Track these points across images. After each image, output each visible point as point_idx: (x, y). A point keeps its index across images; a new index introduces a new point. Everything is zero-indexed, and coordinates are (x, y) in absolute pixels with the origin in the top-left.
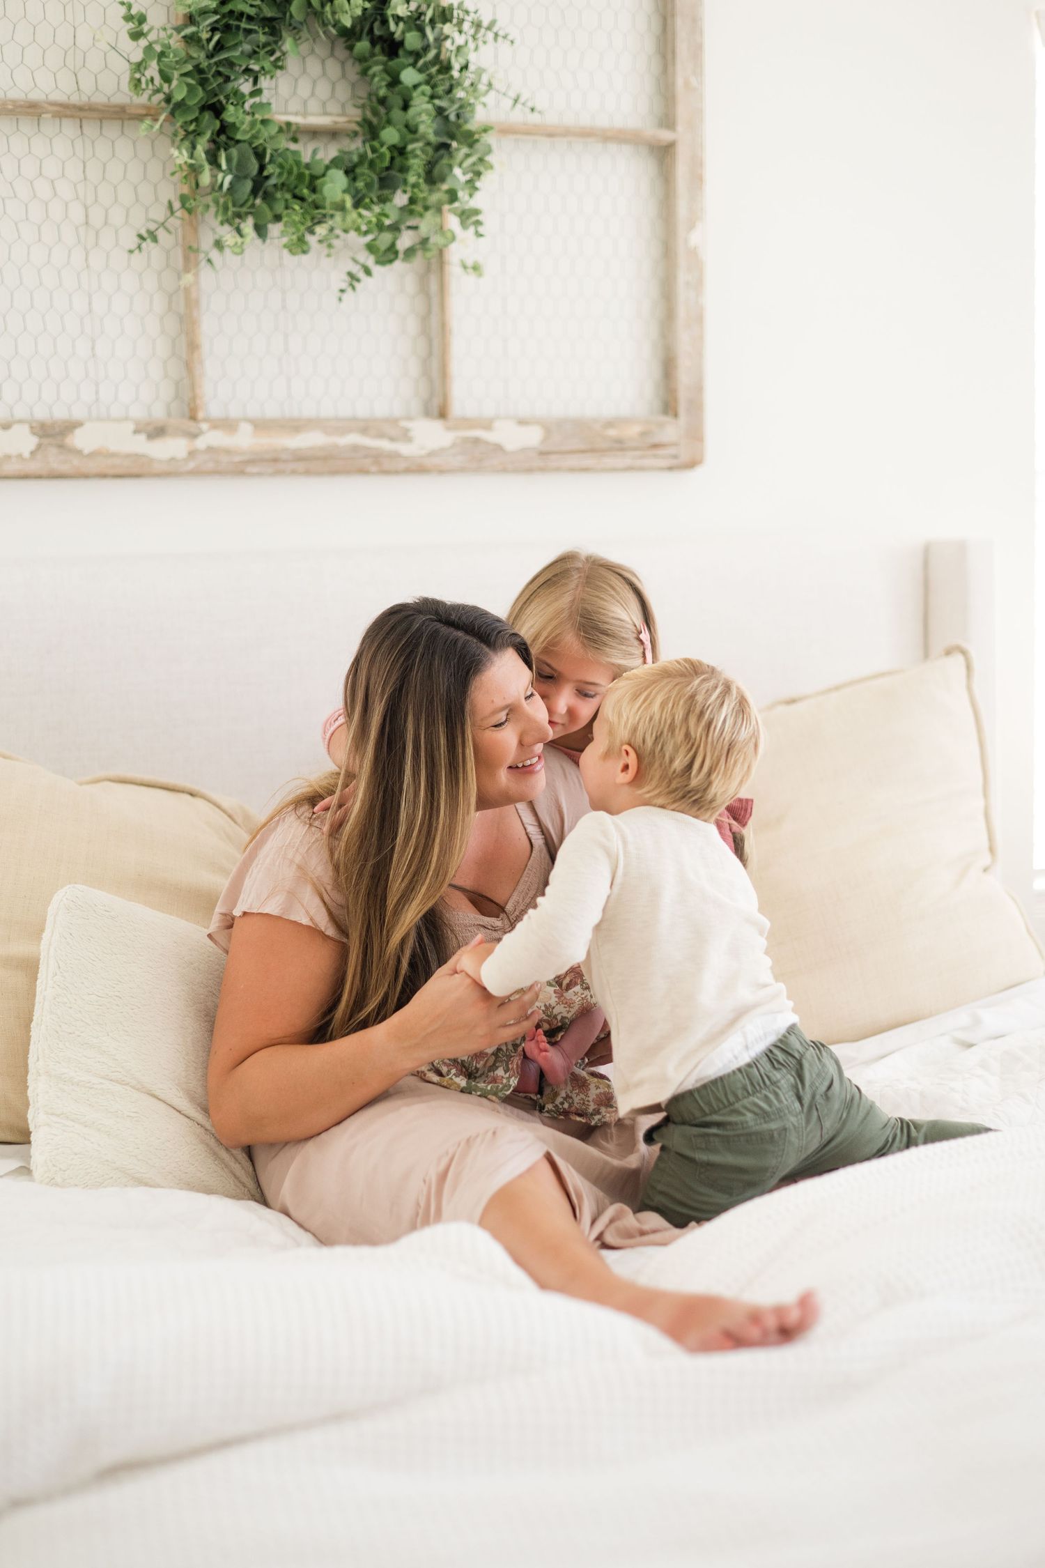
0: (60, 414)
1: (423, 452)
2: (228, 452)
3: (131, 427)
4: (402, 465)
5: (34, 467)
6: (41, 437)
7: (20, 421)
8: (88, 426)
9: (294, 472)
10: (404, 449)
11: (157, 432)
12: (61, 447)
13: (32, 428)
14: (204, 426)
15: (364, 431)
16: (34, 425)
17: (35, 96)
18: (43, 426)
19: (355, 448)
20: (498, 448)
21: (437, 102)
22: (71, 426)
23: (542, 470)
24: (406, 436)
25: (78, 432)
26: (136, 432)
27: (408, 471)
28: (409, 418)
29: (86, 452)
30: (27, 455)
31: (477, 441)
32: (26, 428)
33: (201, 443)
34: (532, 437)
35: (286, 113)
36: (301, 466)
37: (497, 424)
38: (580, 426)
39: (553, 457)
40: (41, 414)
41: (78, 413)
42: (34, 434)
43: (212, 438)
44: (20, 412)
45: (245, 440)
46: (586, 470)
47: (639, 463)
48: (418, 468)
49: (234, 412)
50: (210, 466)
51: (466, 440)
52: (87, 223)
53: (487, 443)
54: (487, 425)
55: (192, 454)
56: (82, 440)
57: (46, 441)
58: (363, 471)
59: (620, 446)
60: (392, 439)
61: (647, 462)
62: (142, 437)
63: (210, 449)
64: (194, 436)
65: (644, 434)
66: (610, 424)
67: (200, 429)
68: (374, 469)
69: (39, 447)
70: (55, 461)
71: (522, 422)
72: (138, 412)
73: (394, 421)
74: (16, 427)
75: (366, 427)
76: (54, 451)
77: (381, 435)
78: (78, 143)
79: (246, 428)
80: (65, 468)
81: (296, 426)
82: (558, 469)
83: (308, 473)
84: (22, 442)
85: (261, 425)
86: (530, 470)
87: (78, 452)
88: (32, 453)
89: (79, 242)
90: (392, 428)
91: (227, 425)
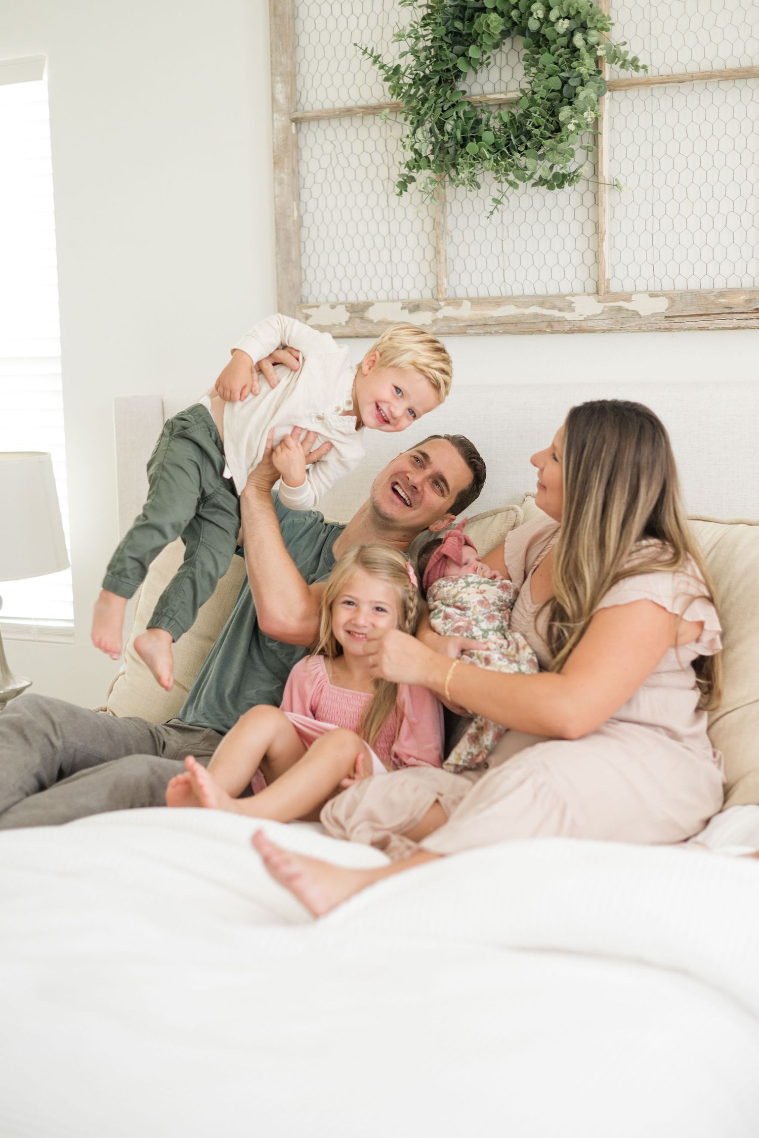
0: (362, 298)
1: (582, 318)
2: (456, 320)
3: (401, 305)
4: (567, 328)
5: (347, 331)
6: (351, 313)
7: (341, 304)
8: (376, 304)
9: (496, 332)
10: (569, 316)
11: (415, 308)
12: (362, 318)
13: (346, 307)
14: (442, 304)
15: (542, 305)
16: (348, 305)
17: (350, 104)
18: (352, 305)
19: (536, 316)
20: (636, 314)
21: (562, 74)
22: (368, 305)
23: (667, 330)
24: (571, 308)
25: (370, 308)
26: (403, 308)
27: (571, 332)
28: (573, 295)
29: (375, 321)
30: (344, 324)
31: (620, 309)
32: (344, 306)
33: (440, 315)
34: (661, 305)
35: (495, 93)
36: (500, 329)
37: (633, 297)
38: (697, 295)
39: (677, 320)
40: (352, 298)
41: (372, 297)
42: (347, 311)
43: (447, 311)
44: (342, 298)
45: (466, 312)
46: (701, 329)
47: (744, 323)
48: (577, 329)
49: (461, 293)
50: (445, 329)
51: (611, 309)
52: (389, 178)
53: (627, 310)
54: (628, 298)
55: (435, 322)
56: (373, 314)
57: (353, 315)
58: (541, 332)
59: (730, 311)
60: (560, 310)
61: (751, 323)
62: (407, 311)
63: (446, 318)
64: (436, 310)
65: (749, 301)
66: (722, 294)
67: (440, 305)
68: (548, 330)
69: (351, 318)
70: (359, 328)
71: (652, 295)
72: (415, 296)
73: (562, 297)
74: (339, 307)
75: (543, 300)
76: (358, 321)
77: (553, 308)
78: (383, 129)
79: (467, 304)
80: (364, 332)
81: (498, 302)
82: (680, 329)
83: (505, 332)
84: (342, 315)
85: (476, 302)
86: (658, 330)
87: (371, 321)
88: (346, 322)
89: (384, 190)
90: (562, 301)
91: (455, 302)
